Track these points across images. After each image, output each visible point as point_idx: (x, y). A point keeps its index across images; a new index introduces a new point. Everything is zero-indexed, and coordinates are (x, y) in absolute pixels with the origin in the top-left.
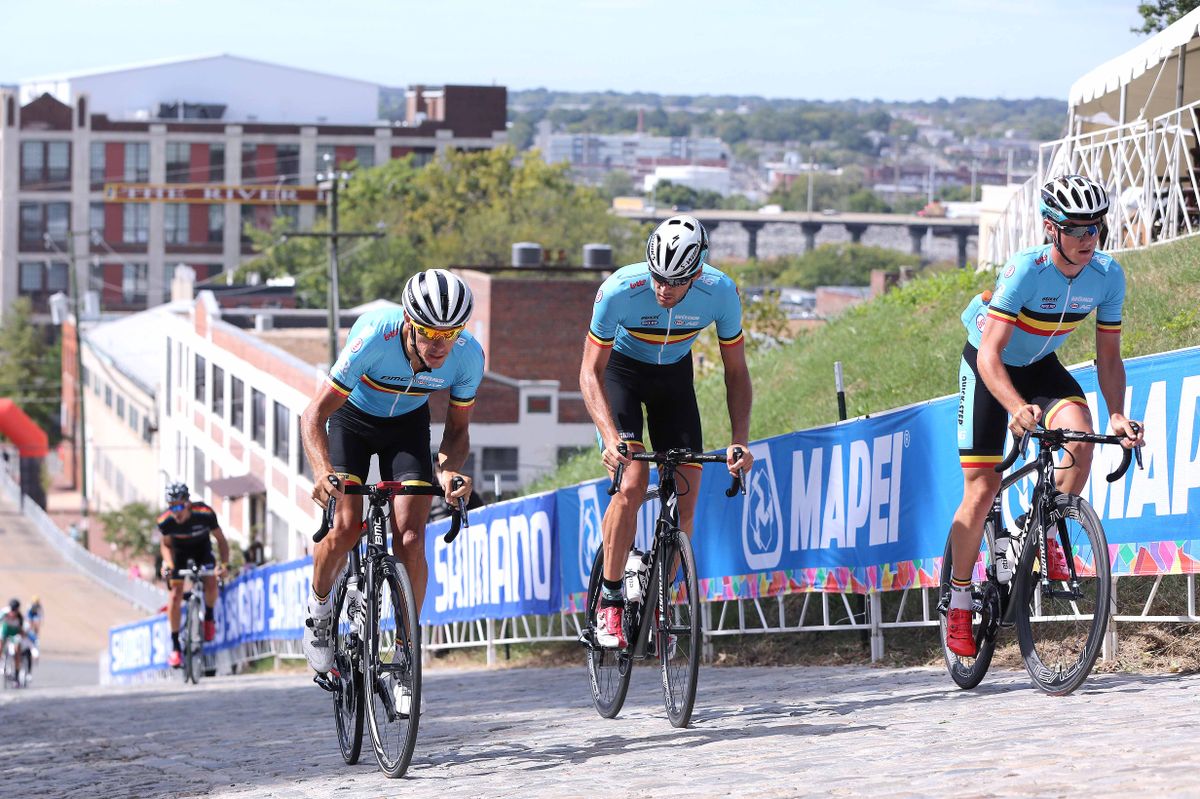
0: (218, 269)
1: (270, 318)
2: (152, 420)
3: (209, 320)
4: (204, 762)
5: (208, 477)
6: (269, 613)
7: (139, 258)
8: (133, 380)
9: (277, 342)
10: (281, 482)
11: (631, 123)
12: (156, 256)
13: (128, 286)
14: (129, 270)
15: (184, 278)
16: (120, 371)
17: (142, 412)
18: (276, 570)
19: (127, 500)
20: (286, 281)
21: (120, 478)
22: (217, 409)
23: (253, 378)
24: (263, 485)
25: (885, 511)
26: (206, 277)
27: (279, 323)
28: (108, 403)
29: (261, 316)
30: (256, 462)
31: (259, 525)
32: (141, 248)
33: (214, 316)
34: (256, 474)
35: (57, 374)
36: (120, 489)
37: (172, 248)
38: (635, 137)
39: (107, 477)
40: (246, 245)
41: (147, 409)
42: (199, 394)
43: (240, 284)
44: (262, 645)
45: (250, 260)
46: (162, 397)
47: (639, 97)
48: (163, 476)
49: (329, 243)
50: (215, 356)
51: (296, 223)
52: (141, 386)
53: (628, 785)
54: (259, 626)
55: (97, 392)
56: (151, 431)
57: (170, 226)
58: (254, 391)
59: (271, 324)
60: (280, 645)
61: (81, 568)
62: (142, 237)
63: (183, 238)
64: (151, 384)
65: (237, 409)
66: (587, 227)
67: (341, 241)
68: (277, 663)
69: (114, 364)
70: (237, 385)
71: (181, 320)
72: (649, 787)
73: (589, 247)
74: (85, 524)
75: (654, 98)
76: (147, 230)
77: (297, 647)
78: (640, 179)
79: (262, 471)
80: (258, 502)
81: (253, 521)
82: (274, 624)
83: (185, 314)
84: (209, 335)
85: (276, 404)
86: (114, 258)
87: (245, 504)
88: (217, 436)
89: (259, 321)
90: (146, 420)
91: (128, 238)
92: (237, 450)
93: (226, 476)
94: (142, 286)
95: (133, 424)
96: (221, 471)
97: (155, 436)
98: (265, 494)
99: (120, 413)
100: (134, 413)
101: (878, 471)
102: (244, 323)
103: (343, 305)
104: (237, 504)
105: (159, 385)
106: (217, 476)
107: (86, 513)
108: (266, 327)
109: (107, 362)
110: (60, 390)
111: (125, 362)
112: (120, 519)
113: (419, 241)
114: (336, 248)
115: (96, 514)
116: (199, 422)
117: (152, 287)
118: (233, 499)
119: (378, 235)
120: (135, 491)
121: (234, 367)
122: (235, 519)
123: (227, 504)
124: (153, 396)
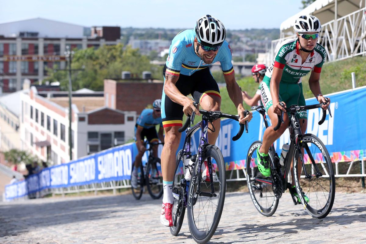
0: (36, 80)
1: (52, 95)
2: (18, 124)
3: (34, 95)
4: (28, 223)
5: (34, 141)
6: (51, 180)
7: (14, 77)
8: (12, 113)
9: (54, 102)
10: (55, 142)
11: (157, 37)
12: (19, 76)
13: (11, 85)
14: (11, 81)
15: (27, 83)
18: (53, 167)
19: (11, 148)
20: (57, 84)
21: (9, 142)
22: (37, 121)
23: (47, 112)
24: (50, 143)
25: (226, 147)
26: (33, 82)
27: (55, 96)
28: (5, 120)
29: (49, 94)
30: (49, 137)
31: (49, 155)
32: (14, 74)
33: (36, 94)
34: (48, 140)
36: (9, 145)
37: (24, 74)
38: (158, 41)
39: (5, 141)
40: (45, 73)
41: (16, 121)
42: (32, 117)
43: (43, 84)
44: (49, 190)
45: (46, 78)
46: (21, 118)
47: (159, 29)
49: (68, 72)
50: (36, 106)
51: (59, 67)
52: (14, 114)
53: (149, 227)
54: (48, 184)
55: (2, 116)
56: (17, 128)
57: (23, 67)
58: (48, 116)
60: (54, 190)
62: (15, 71)
63: (27, 71)
64: (18, 114)
65: (43, 121)
66: (144, 67)
67: (72, 72)
68: (53, 195)
69: (7, 109)
70: (42, 114)
71: (26, 96)
72: (155, 227)
73: (145, 73)
75: (164, 30)
76: (16, 69)
77: (59, 190)
78: (160, 53)
79: (50, 139)
80: (49, 148)
81: (48, 153)
82: (53, 183)
83: (27, 93)
84: (34, 99)
85: (54, 120)
86: (6, 77)
87: (45, 149)
88: (37, 129)
90: (16, 124)
91: (11, 71)
92: (43, 133)
93: (40, 141)
94: (15, 86)
95: (12, 125)
96: (38, 139)
97: (19, 129)
98: (51, 146)
99: (9, 122)
100: (12, 123)
101: (224, 135)
102: (44, 96)
103: (73, 90)
104: (43, 149)
105: (20, 114)
106: (37, 141)
108: (51, 97)
109: (4, 108)
111: (10, 108)
112: (9, 154)
113: (95, 71)
114: (71, 74)
115: (2, 152)
116: (32, 125)
117: (18, 86)
118: (41, 147)
119: (83, 70)
120: (13, 145)
121: (42, 109)
122: (42, 153)
123: (40, 149)
124: (18, 117)
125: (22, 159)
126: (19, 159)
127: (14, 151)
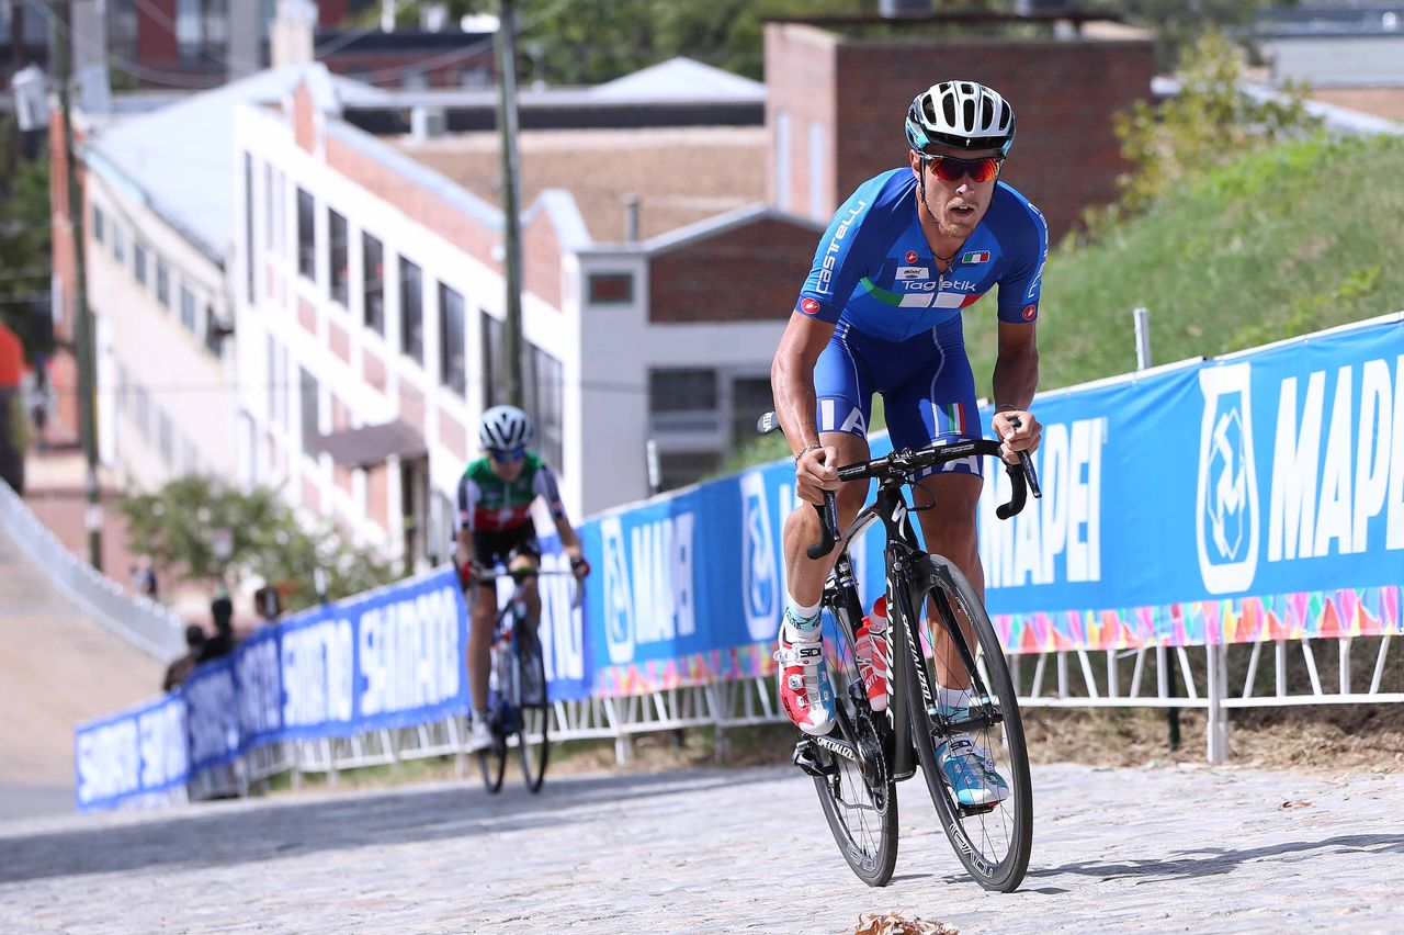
1: (439, 114)
2: (221, 311)
3: (319, 121)
5: (325, 426)
8: (183, 233)
9: (448, 164)
10: (453, 436)
16: (160, 216)
17: (202, 299)
19: (178, 472)
21: (166, 425)
22: (338, 292)
23: (401, 236)
24: (421, 440)
28: (140, 275)
29: (422, 107)
30: (410, 395)
31: (418, 517)
33: (329, 115)
34: (410, 420)
35: (42, 215)
36: (166, 448)
39: (142, 422)
41: (211, 291)
42: (306, 266)
43: (408, 27)
46: (238, 269)
48: (244, 425)
50: (334, 192)
52: (200, 246)
55: (118, 255)
56: (218, 335)
58: (404, 263)
59: (441, 124)
61: (86, 605)
64: (219, 246)
65: (373, 296)
69: (147, 202)
70: (373, 251)
71: (269, 120)
74: (94, 518)
79: (421, 414)
80: (415, 472)
81: (408, 507)
83: (275, 106)
84: (320, 153)
85: (443, 288)
87: (392, 476)
88: (340, 345)
89: (418, 120)
90: (210, 312)
92: (375, 374)
93: (357, 422)
95: (187, 318)
96: (348, 414)
97: (228, 344)
98: (425, 458)
99: (163, 297)
100: (187, 299)
104: (377, 476)
105: (232, 248)
106: (341, 423)
107: (95, 496)
108: (433, 129)
110: (47, 248)
112: (159, 510)
115: (118, 497)
116: (307, 318)
118: (367, 468)
120: (193, 452)
121: (366, 214)
122: (375, 506)
123: (359, 477)
124: (221, 267)
125: (241, 544)
126: (222, 547)
127: (191, 492)
